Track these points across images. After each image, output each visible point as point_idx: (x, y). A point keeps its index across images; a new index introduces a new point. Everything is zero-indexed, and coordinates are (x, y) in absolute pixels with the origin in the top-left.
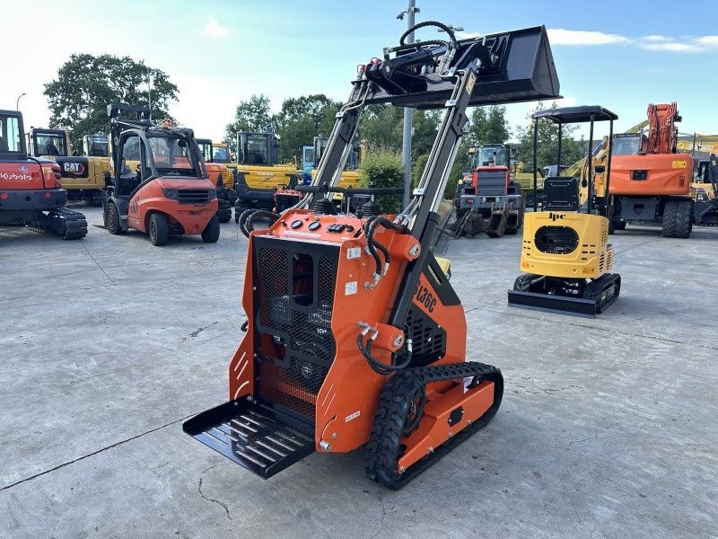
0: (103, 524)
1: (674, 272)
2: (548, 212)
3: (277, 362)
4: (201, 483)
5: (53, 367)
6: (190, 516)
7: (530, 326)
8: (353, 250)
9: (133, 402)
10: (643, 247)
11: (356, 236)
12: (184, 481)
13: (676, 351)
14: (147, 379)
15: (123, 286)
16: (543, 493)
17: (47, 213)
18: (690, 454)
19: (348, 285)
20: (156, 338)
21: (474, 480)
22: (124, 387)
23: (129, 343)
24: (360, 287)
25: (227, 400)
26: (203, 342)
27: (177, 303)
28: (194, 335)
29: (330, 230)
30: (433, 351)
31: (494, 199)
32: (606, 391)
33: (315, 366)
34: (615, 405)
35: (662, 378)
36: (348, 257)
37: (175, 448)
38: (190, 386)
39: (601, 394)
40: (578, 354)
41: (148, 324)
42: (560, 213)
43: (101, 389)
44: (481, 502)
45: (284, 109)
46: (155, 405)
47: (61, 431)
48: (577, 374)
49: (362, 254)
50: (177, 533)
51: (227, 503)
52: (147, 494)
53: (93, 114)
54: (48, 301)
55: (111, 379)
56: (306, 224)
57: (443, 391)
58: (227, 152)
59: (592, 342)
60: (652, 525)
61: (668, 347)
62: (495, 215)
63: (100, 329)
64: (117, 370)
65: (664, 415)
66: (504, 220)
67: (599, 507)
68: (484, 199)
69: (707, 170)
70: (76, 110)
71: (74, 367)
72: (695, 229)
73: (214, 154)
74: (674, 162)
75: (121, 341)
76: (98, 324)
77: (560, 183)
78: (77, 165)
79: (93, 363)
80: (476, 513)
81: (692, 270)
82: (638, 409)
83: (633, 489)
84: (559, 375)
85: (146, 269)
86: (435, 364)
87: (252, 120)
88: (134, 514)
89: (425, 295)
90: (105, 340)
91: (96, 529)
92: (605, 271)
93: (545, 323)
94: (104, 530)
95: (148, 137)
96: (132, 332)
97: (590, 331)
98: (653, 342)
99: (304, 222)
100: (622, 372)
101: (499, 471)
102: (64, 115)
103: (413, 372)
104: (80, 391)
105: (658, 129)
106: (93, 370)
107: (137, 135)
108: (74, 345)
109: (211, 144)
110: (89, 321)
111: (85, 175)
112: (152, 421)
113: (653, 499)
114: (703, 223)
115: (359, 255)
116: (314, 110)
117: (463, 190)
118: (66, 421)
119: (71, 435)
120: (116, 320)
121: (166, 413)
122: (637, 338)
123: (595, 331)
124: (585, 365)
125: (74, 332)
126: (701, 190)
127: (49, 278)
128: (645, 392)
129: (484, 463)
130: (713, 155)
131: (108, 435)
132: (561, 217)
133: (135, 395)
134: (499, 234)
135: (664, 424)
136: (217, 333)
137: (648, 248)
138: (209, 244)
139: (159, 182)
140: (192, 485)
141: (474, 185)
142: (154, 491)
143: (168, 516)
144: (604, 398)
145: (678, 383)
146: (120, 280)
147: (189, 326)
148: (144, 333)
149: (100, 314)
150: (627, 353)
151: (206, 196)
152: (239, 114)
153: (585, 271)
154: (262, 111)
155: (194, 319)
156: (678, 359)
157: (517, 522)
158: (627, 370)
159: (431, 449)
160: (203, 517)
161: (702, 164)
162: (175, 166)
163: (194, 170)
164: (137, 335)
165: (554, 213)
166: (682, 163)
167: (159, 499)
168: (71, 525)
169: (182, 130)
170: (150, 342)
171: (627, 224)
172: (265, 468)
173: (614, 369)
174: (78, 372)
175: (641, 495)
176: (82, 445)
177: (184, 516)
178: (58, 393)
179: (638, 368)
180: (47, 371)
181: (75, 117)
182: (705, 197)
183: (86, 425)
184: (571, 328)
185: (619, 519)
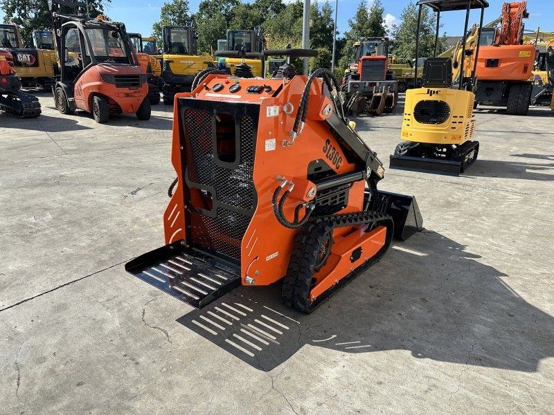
0: (60, 350)
1: (517, 141)
2: (427, 89)
3: (205, 211)
4: (144, 313)
5: (15, 220)
6: (136, 340)
7: (408, 183)
8: (272, 108)
9: (84, 247)
10: (492, 122)
11: (275, 96)
12: (129, 311)
13: (525, 201)
14: (95, 229)
15: (73, 155)
16: (430, 315)
17: (5, 96)
18: (546, 281)
19: (267, 142)
20: (101, 196)
21: (373, 305)
22: (76, 236)
23: (79, 200)
24: (278, 143)
25: (164, 245)
26: (141, 199)
27: (118, 168)
28: (134, 193)
29: (249, 91)
30: (338, 203)
31: (375, 83)
32: (473, 233)
33: (238, 215)
34: (482, 243)
35: (517, 222)
36: (268, 115)
37: (121, 285)
38: (132, 234)
39: (469, 235)
40: (449, 205)
41: (95, 185)
42: (436, 89)
43: (55, 237)
44: (380, 323)
45: (201, 10)
46: (103, 250)
47: (22, 273)
48: (448, 219)
49: (280, 113)
50: (125, 356)
51: (167, 329)
52: (97, 324)
53: (40, 14)
54: (10, 167)
55: (63, 229)
56: (227, 87)
57: (345, 235)
58: (155, 45)
59: (458, 195)
60: (521, 339)
61: (518, 198)
62: (375, 97)
63: (53, 189)
64: (70, 222)
65: (522, 251)
66: (382, 101)
67: (477, 325)
68: (367, 84)
69: (544, 59)
70: (25, 11)
71: (32, 219)
72: (532, 108)
73: (144, 48)
74: (521, 52)
75: (72, 199)
76: (52, 185)
77: (438, 63)
78: (28, 56)
79: (49, 217)
80: (376, 332)
81: (531, 139)
82: (500, 247)
83: (503, 310)
84: (435, 221)
85: (92, 141)
86: (339, 213)
87: (174, 20)
88: (87, 340)
89: (333, 154)
90: (59, 197)
91: (54, 354)
92: (468, 139)
93: (419, 181)
94: (61, 354)
95: (84, 28)
96: (81, 191)
97: (456, 186)
98: (507, 194)
99: (224, 84)
100: (484, 218)
101: (392, 298)
102: (16, 15)
103: (323, 219)
104: (38, 239)
105: (509, 24)
106: (49, 222)
107: (76, 27)
108: (33, 202)
109: (140, 38)
110: (45, 183)
111: (36, 65)
112: (101, 263)
113: (520, 318)
114: (538, 103)
115: (277, 114)
116: (226, 10)
117: (350, 77)
118: (26, 265)
119: (30, 276)
120: (68, 182)
121: (113, 255)
122: (494, 191)
123: (461, 187)
124: (454, 213)
125: (31, 192)
126: (538, 77)
127: (10, 149)
128: (504, 233)
129: (379, 292)
130: (550, 47)
131: (63, 276)
132: (437, 92)
133: (85, 242)
134: (379, 113)
135: (522, 258)
136: (152, 192)
137: (495, 122)
138: (143, 121)
139: (97, 68)
140: (136, 315)
141: (359, 72)
142: (104, 321)
143: (117, 341)
144: (472, 238)
145: (530, 226)
146: (70, 150)
147: (129, 186)
148: (91, 192)
149: (54, 177)
150: (488, 203)
151: (138, 80)
152: (163, 14)
153: (454, 138)
154: (182, 12)
155: (133, 181)
156: (527, 207)
157: (411, 339)
158: (488, 215)
159: (337, 281)
160: (147, 341)
161: (540, 55)
162: (110, 55)
163: (127, 58)
164: (86, 194)
165: (431, 89)
166: (527, 52)
167: (109, 327)
168: (32, 351)
169: (114, 23)
170: (96, 199)
171: (478, 105)
172: (199, 300)
173: (479, 215)
174: (35, 224)
175: (510, 315)
176: (40, 284)
177: (130, 341)
178: (19, 241)
179: (497, 214)
180: (9, 224)
181: (24, 16)
182: (541, 82)
183: (44, 268)
184: (441, 184)
185: (494, 334)
